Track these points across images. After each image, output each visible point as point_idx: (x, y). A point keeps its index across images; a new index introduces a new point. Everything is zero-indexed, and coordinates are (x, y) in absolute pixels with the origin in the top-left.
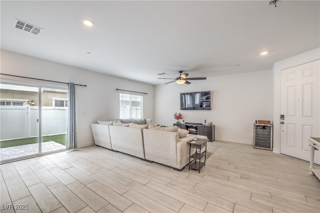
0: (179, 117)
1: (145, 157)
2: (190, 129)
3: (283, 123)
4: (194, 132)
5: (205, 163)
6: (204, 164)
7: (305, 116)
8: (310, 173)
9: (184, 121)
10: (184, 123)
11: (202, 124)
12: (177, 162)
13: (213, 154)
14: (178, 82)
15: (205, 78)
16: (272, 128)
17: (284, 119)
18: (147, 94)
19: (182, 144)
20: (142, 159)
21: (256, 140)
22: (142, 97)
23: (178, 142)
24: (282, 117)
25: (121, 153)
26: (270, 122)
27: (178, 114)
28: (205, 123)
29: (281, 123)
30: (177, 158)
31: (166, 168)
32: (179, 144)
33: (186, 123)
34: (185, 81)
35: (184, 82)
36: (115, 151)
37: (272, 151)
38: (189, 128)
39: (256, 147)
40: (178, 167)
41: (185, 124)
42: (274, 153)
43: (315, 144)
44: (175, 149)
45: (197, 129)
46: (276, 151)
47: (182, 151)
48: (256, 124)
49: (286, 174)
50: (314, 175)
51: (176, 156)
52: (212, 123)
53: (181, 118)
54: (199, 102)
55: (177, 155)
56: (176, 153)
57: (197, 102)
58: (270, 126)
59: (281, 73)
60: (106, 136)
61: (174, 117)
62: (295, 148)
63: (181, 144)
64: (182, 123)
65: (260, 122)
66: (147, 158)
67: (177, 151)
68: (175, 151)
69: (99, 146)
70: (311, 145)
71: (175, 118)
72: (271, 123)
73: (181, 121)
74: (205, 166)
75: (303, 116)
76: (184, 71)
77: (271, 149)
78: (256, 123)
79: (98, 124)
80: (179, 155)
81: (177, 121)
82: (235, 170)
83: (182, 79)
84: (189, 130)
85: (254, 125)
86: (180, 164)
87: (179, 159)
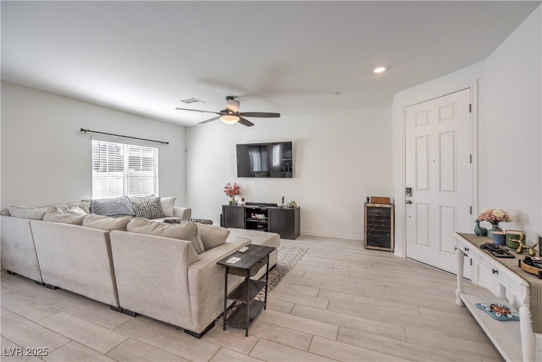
0: (234, 191)
1: (118, 302)
2: (254, 215)
3: (410, 203)
4: (262, 221)
5: (265, 302)
6: (264, 305)
7: (443, 191)
8: (458, 302)
9: (243, 200)
10: (244, 203)
11: (275, 205)
12: (191, 316)
13: (291, 271)
14: (225, 119)
15: (278, 115)
16: (392, 211)
17: (411, 195)
18: (168, 143)
19: (200, 271)
20: (112, 308)
21: (367, 233)
22: (157, 149)
23: (193, 266)
24: (409, 191)
25: (65, 290)
26: (388, 199)
27: (233, 186)
28: (283, 202)
29: (408, 203)
30: (190, 306)
31: (167, 331)
32: (194, 271)
33: (247, 204)
34: (238, 119)
35: (238, 121)
36: (49, 287)
37: (393, 252)
38: (252, 214)
39: (369, 247)
40: (195, 328)
41: (245, 206)
42: (397, 258)
43: (468, 249)
44: (184, 284)
45: (266, 215)
46: (398, 252)
47: (200, 288)
48: (369, 205)
49: (420, 308)
50: (464, 306)
51: (187, 301)
52: (294, 202)
53: (238, 193)
54: (278, 163)
55: (189, 299)
56: (186, 294)
57: (276, 161)
58: (390, 208)
59: (406, 112)
60: (27, 248)
61: (225, 191)
62: (429, 248)
63: (197, 271)
64: (240, 203)
65: (374, 201)
66: (123, 305)
67: (189, 288)
68: (185, 289)
69: (15, 274)
70: (459, 249)
71: (227, 194)
72: (392, 202)
73: (238, 199)
74: (265, 309)
75: (440, 191)
76: (236, 97)
77: (392, 249)
78: (368, 203)
79: (9, 218)
80: (194, 299)
81: (230, 199)
82: (327, 312)
83: (231, 113)
84: (253, 217)
85: (365, 205)
86: (199, 321)
87: (195, 307)
